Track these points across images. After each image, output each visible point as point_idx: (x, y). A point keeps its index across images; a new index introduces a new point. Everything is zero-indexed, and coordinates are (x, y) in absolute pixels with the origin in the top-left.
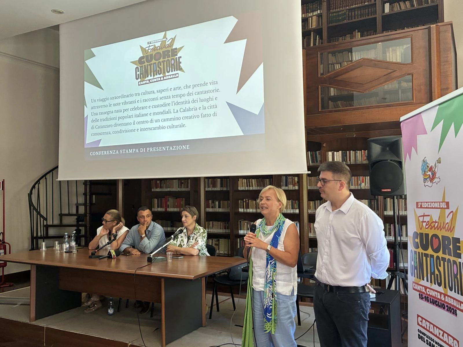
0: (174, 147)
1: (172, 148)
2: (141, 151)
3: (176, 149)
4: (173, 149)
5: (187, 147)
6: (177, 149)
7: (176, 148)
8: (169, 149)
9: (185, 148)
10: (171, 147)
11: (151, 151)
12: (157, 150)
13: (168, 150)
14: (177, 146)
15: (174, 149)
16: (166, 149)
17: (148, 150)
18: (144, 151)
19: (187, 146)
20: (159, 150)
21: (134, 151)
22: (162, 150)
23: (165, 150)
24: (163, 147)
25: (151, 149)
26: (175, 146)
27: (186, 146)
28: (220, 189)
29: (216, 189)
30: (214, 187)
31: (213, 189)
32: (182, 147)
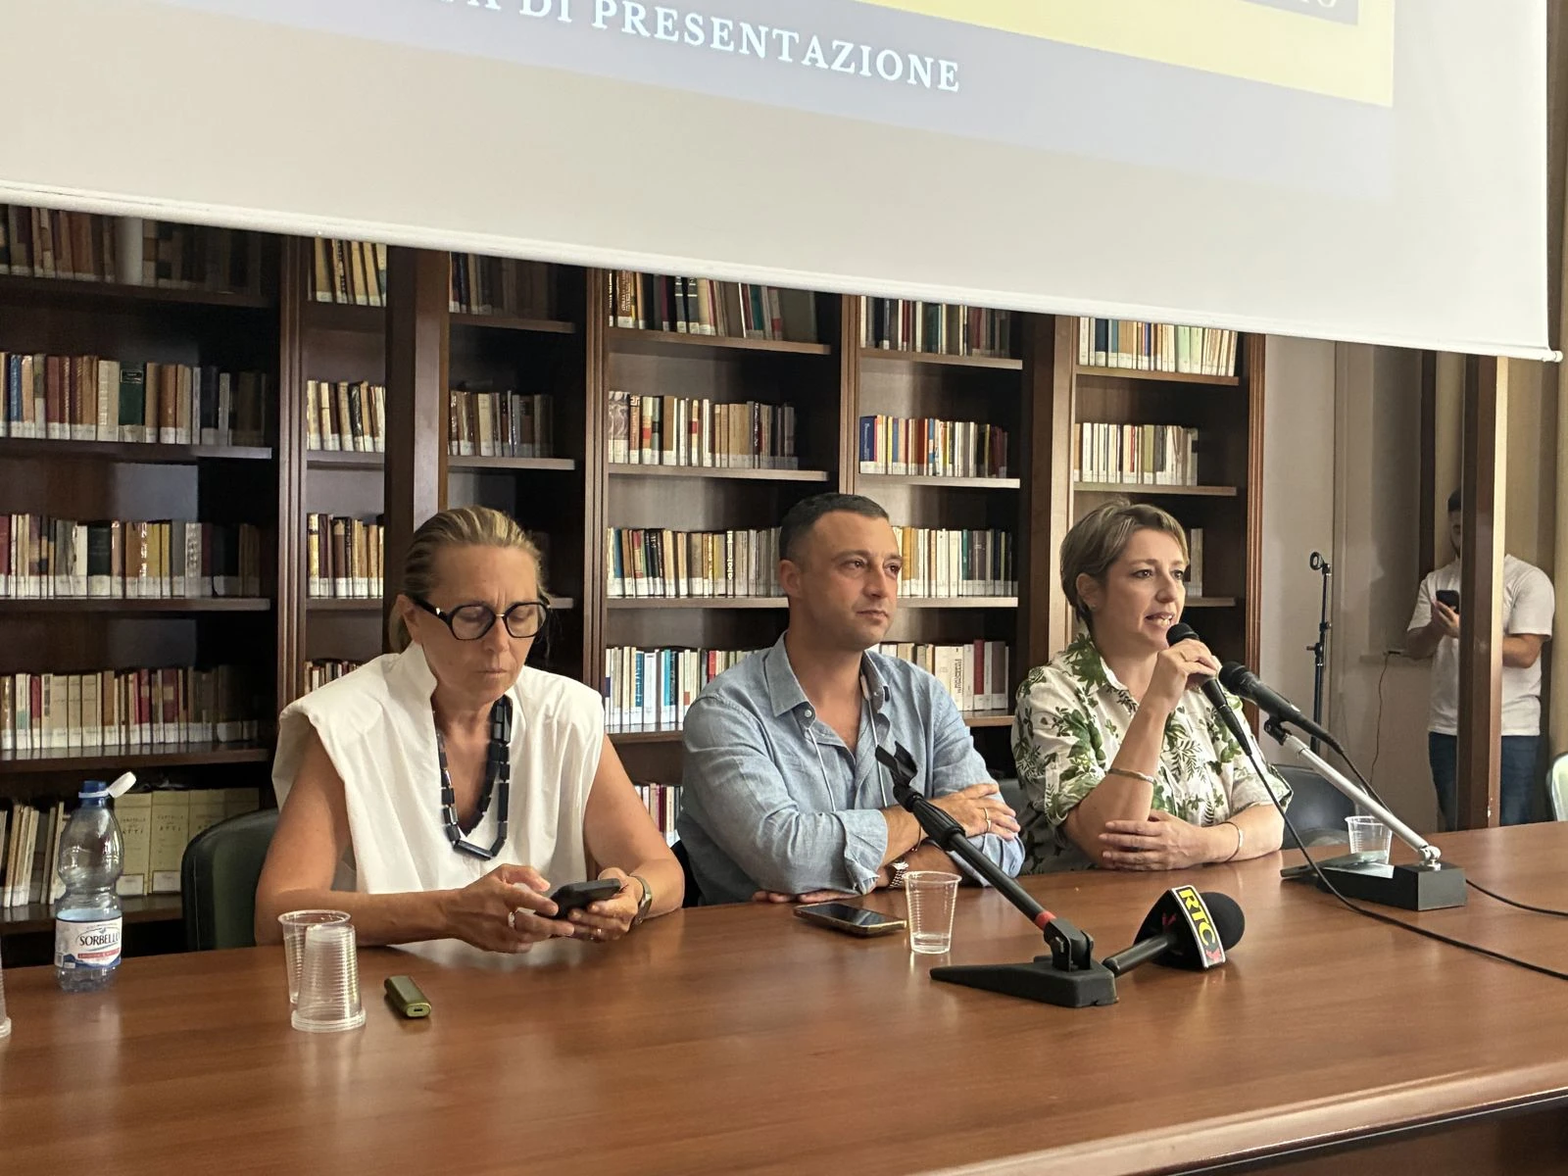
0: (840, 48)
1: (819, 55)
2: (527, 10)
3: (859, 67)
4: (830, 61)
5: (944, 75)
6: (865, 72)
7: (855, 57)
8: (798, 51)
9: (927, 81)
10: (815, 42)
11: (628, 29)
12: (694, 37)
13: (785, 57)
14: (866, 50)
15: (836, 66)
16: (774, 46)
17: (600, 13)
18: (564, 17)
19: (944, 64)
20: (709, 39)
22: (739, 45)
23: (761, 51)
24: (747, 28)
25: (635, 12)
26: (849, 47)
27: (936, 68)
28: (122, 434)
29: (82, 433)
30: (62, 421)
31: (59, 431)
32: (907, 63)
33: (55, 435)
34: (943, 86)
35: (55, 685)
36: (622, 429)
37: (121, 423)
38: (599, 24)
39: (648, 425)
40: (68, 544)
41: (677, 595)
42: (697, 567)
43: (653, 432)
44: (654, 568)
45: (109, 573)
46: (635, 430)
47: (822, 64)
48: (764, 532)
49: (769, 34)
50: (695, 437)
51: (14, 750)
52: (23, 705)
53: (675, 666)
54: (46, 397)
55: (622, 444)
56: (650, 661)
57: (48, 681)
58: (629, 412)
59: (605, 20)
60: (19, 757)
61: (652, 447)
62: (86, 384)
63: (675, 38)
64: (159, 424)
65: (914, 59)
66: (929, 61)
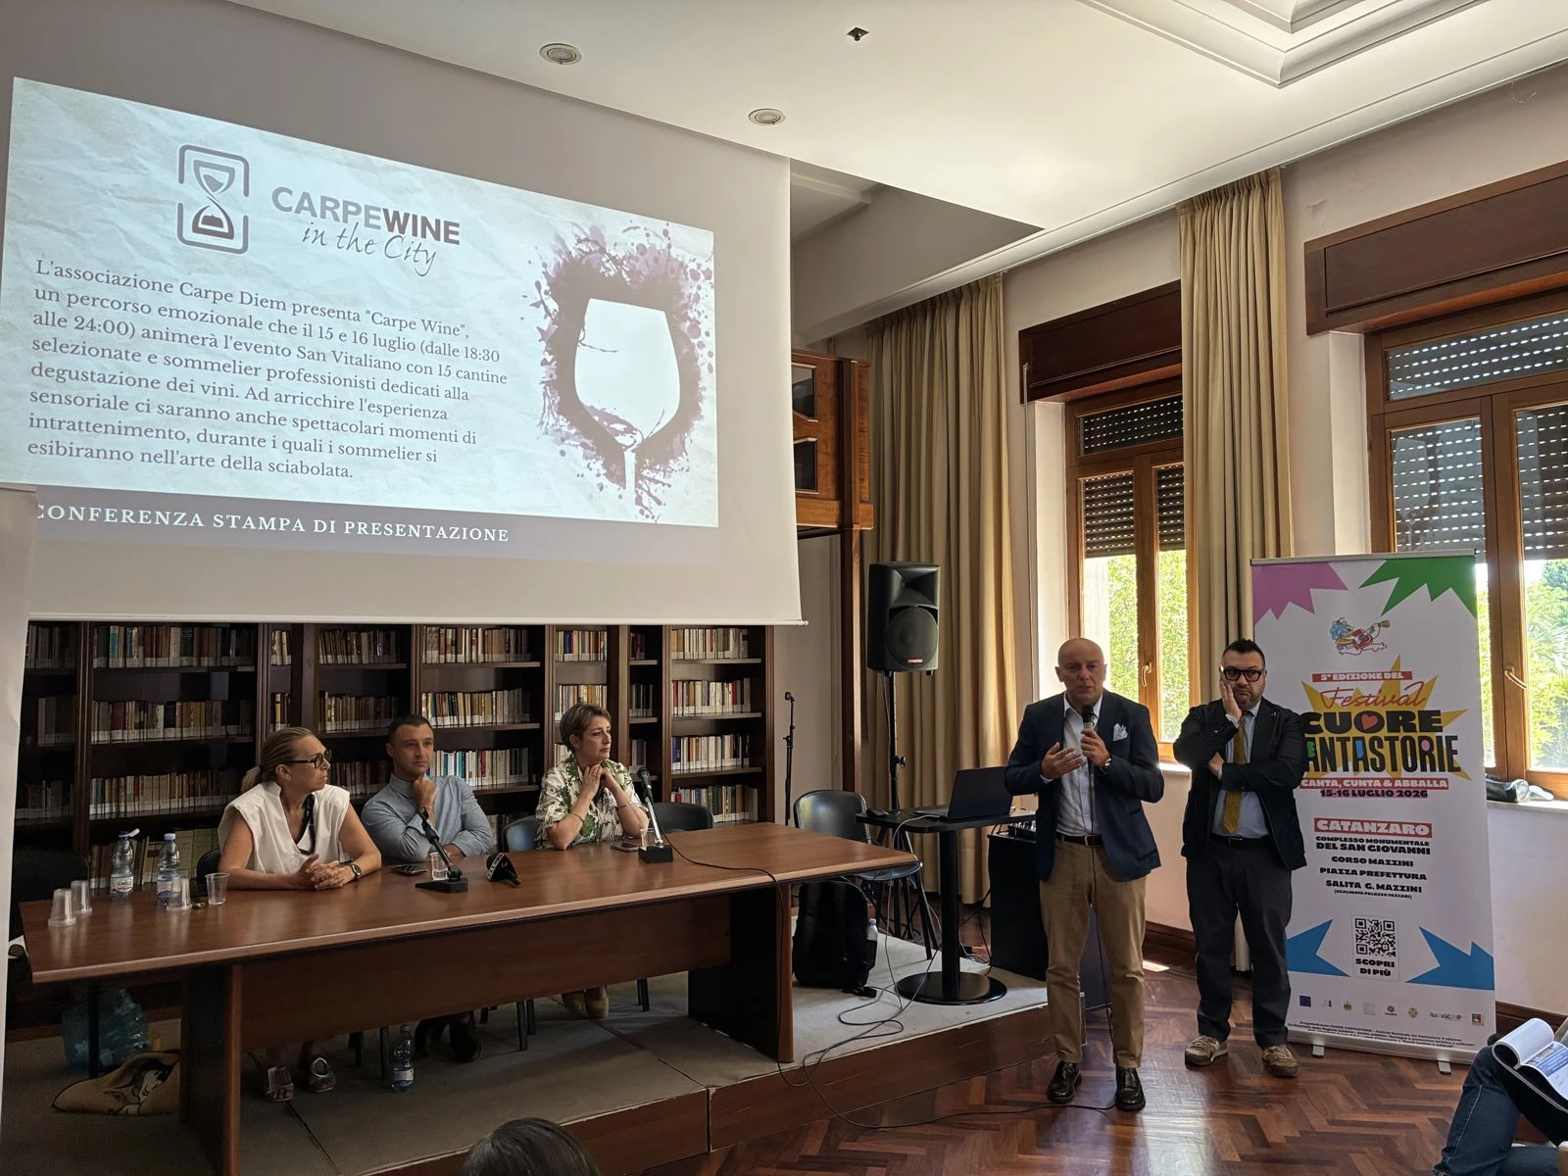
0: (453, 530)
1: (443, 533)
2: (316, 530)
3: (462, 536)
4: (448, 534)
5: (501, 535)
6: (465, 538)
7: (460, 533)
8: (434, 533)
9: (493, 538)
10: (442, 529)
11: (360, 533)
12: (388, 532)
13: (428, 536)
14: (465, 529)
15: (451, 537)
16: (423, 532)
17: (347, 528)
18: (332, 531)
19: (501, 531)
20: (395, 532)
21: (282, 525)
22: (408, 533)
23: (418, 535)
24: (411, 527)
25: (363, 526)
26: (457, 529)
27: (497, 533)
28: (181, 661)
29: (162, 662)
30: (151, 657)
31: (150, 662)
32: (483, 533)
33: (148, 665)
34: (501, 539)
35: (146, 780)
36: (436, 645)
37: (181, 656)
38: (347, 532)
39: (449, 642)
40: (154, 713)
41: (465, 724)
42: (476, 710)
43: (452, 645)
44: (453, 712)
45: (174, 726)
46: (442, 645)
47: (445, 537)
48: (512, 691)
49: (421, 528)
50: (474, 647)
51: (126, 812)
52: (130, 790)
53: (464, 759)
54: (144, 645)
55: (436, 653)
56: (451, 757)
57: (143, 779)
58: (439, 637)
59: (349, 530)
60: (129, 815)
61: (451, 653)
62: (164, 639)
63: (380, 534)
64: (200, 655)
65: (487, 531)
66: (494, 530)
